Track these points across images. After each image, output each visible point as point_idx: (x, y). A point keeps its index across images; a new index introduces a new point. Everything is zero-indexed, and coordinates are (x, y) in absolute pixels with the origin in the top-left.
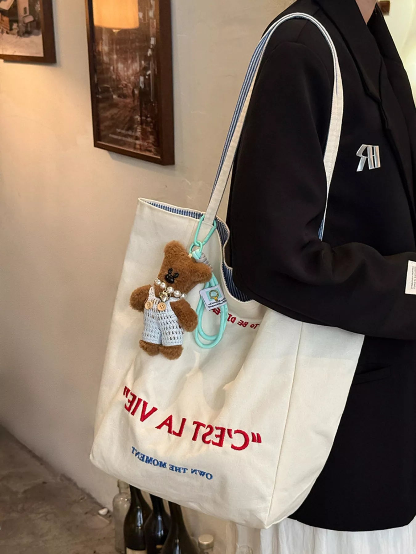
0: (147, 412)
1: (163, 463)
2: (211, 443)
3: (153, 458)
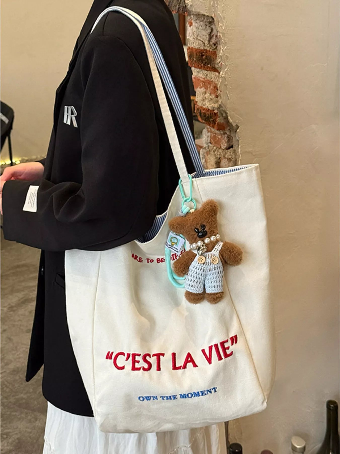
0: (208, 353)
1: (183, 395)
2: (141, 369)
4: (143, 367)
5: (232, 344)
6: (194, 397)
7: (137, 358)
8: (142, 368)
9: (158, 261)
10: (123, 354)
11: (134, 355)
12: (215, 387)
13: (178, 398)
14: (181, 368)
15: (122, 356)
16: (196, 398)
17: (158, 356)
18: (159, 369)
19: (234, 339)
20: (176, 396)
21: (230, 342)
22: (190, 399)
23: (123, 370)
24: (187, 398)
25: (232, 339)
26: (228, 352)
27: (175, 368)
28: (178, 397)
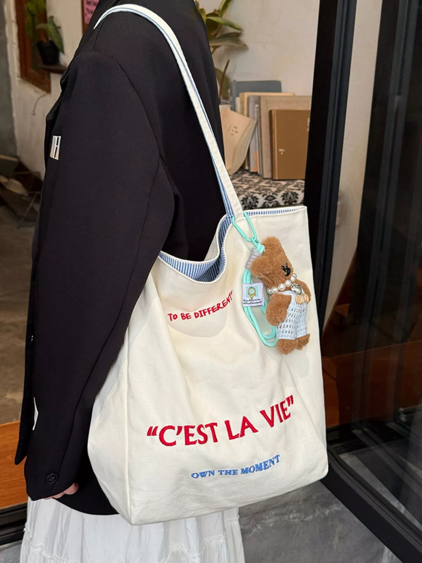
0: (270, 417)
1: (244, 469)
2: (197, 443)
3: (258, 465)
4: (199, 440)
5: (289, 405)
6: (257, 471)
7: (191, 431)
8: (197, 441)
9: (182, 317)
10: (172, 428)
11: (187, 428)
12: (278, 454)
13: (238, 474)
14: (239, 436)
15: (171, 430)
16: (259, 472)
17: (212, 426)
18: (215, 440)
19: (290, 400)
20: (237, 470)
21: (286, 402)
22: (252, 473)
23: (174, 446)
24: (249, 473)
25: (288, 399)
26: (287, 413)
27: (231, 437)
28: (240, 471)
